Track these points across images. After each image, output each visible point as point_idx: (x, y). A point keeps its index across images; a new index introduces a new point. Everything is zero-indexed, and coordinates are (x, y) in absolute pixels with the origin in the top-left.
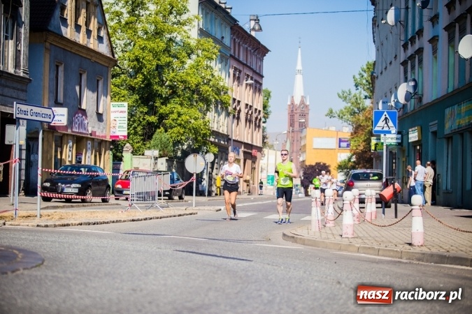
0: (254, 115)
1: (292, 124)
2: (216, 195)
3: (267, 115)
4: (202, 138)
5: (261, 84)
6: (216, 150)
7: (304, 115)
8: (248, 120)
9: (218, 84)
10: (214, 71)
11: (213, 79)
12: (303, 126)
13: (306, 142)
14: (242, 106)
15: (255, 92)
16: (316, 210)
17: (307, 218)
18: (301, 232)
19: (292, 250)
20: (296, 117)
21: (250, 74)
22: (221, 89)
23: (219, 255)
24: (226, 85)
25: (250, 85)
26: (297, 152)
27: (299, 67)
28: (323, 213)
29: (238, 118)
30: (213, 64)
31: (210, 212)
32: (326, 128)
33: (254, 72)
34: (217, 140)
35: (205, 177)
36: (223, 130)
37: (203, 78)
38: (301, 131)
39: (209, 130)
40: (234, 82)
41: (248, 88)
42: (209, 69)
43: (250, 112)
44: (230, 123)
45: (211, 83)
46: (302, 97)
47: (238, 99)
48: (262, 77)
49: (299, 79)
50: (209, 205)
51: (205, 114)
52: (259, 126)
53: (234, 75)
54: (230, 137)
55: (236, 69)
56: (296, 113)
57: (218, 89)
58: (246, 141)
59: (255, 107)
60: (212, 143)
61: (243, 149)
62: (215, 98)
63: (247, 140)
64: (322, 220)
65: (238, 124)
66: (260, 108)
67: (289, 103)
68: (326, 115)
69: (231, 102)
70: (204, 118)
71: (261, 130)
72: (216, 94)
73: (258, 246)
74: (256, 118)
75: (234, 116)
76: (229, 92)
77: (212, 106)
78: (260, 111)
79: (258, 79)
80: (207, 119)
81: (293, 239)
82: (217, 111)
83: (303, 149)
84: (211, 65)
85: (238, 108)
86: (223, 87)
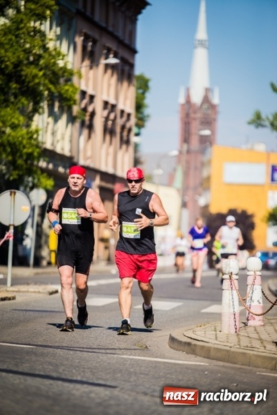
0: (120, 122)
1: (186, 139)
2: (49, 263)
3: (141, 123)
4: (26, 161)
5: (132, 66)
6: (50, 183)
7: (208, 122)
8: (109, 131)
9: (55, 64)
10: (47, 41)
11: (46, 55)
12: (206, 142)
13: (213, 171)
14: (98, 105)
15: (120, 80)
16: (230, 296)
17: (213, 309)
18: (204, 335)
19: (187, 367)
20: (195, 125)
21: (113, 46)
22: (60, 73)
23: (55, 375)
24: (69, 67)
25: (113, 67)
26: (195, 189)
27: (202, 33)
28: (243, 301)
29: (91, 127)
30: (45, 27)
31: (38, 295)
32: (249, 146)
33: (121, 43)
34: (51, 166)
35: (30, 231)
36: (63, 148)
37: (28, 52)
38: (203, 151)
39: (37, 146)
40: (83, 60)
41: (109, 72)
42: (38, 37)
43: (112, 116)
44: (76, 134)
45: (42, 62)
46: (207, 90)
47: (90, 91)
48: (134, 52)
49: (201, 56)
50: (36, 283)
51: (30, 118)
52: (128, 142)
53: (84, 48)
54: (75, 160)
55: (87, 38)
56: (194, 119)
57: (54, 73)
58: (103, 168)
59: (120, 106)
60: (43, 171)
61: (97, 181)
62: (49, 89)
63: (107, 165)
64: (242, 313)
65: (89, 137)
66: (129, 108)
67: (182, 100)
68: (249, 123)
69: (77, 97)
70: (28, 126)
71: (131, 149)
72: (52, 82)
73: (125, 359)
74: (123, 127)
75: (83, 124)
76: (75, 79)
77: (45, 105)
78: (129, 115)
79: (127, 55)
80: (33, 127)
81: (188, 347)
82: (51, 113)
83: (205, 184)
84: (43, 28)
85: (90, 109)
86: (64, 69)
